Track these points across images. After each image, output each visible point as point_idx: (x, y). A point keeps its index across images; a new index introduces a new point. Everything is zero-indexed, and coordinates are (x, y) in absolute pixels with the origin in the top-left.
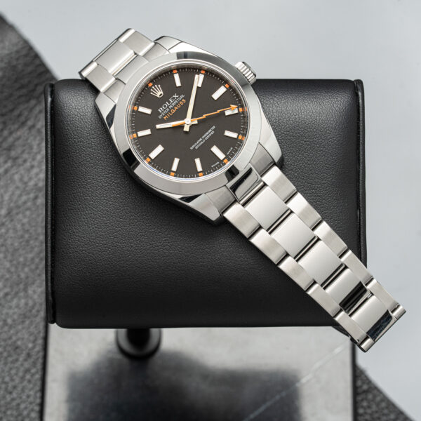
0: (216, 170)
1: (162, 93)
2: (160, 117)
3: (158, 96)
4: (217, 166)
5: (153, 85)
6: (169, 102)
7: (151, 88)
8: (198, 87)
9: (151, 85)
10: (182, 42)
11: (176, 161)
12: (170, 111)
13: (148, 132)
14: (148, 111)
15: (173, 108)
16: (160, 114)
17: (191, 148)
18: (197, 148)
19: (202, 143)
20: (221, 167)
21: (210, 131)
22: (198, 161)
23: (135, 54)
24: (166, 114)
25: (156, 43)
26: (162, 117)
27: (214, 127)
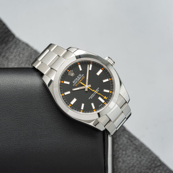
0: (101, 108)
1: (73, 74)
2: (74, 85)
3: (72, 76)
4: (101, 106)
5: (69, 71)
6: (77, 78)
7: (68, 72)
8: (89, 70)
9: (68, 71)
10: (78, 49)
11: (83, 105)
12: (78, 82)
13: (69, 93)
14: (68, 83)
15: (79, 81)
16: (74, 84)
17: (89, 99)
18: (91, 98)
19: (94, 96)
20: (103, 106)
21: (97, 90)
22: (93, 104)
23: (59, 56)
24: (76, 84)
25: (68, 51)
26: (75, 85)
27: (99, 88)
